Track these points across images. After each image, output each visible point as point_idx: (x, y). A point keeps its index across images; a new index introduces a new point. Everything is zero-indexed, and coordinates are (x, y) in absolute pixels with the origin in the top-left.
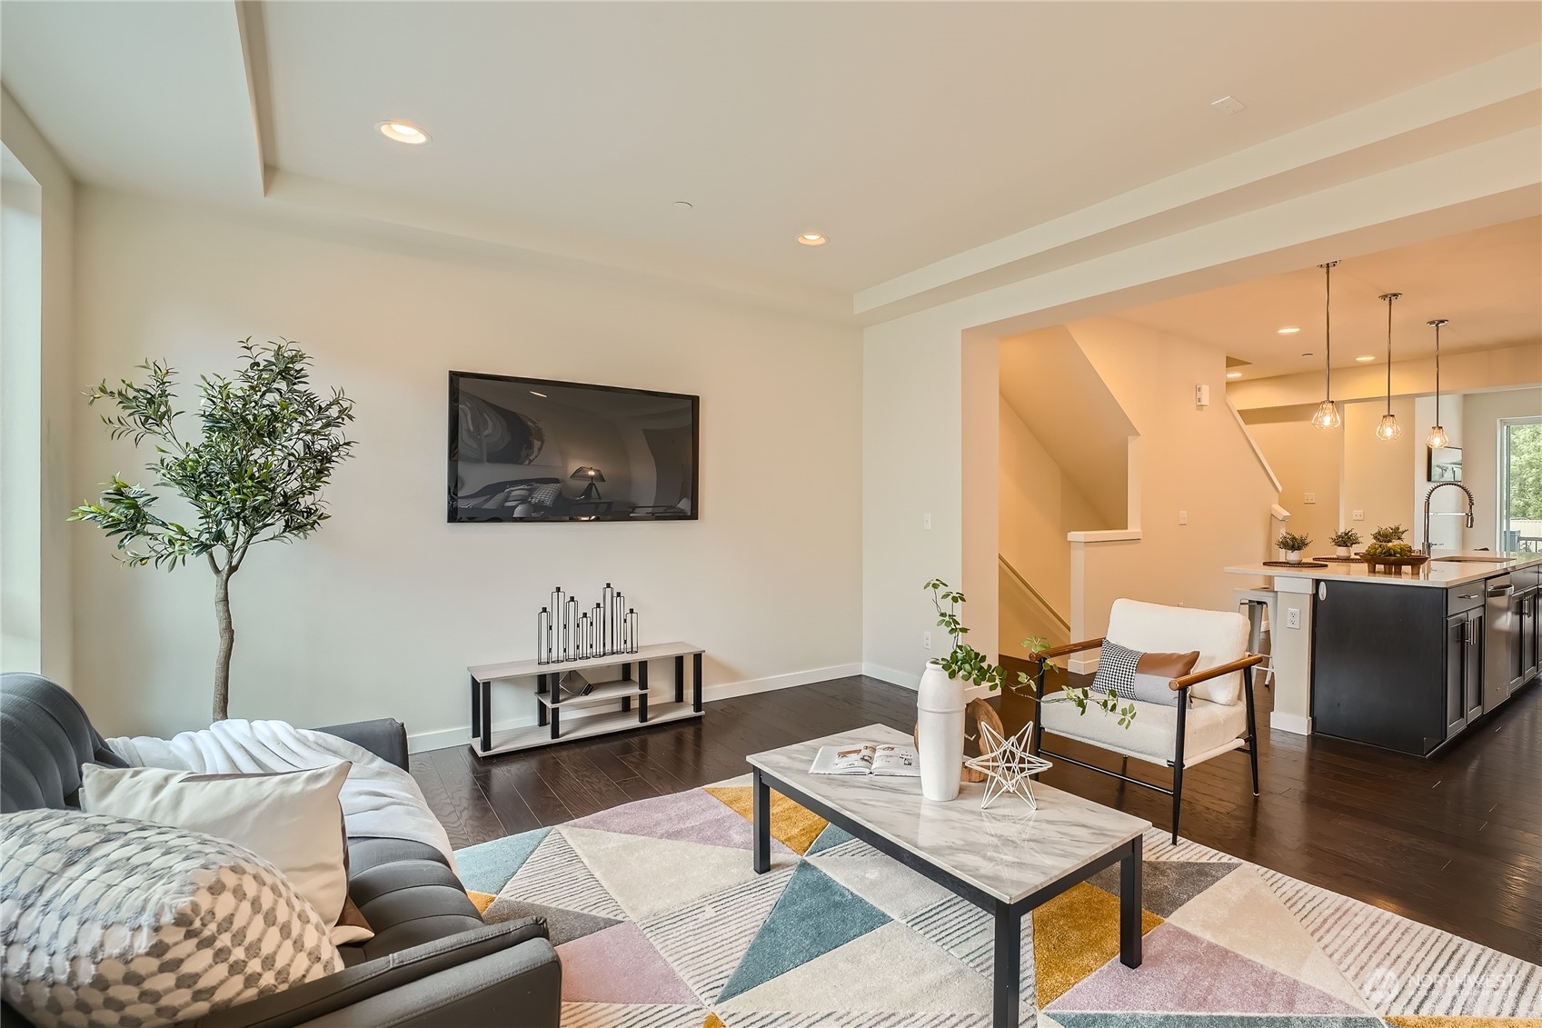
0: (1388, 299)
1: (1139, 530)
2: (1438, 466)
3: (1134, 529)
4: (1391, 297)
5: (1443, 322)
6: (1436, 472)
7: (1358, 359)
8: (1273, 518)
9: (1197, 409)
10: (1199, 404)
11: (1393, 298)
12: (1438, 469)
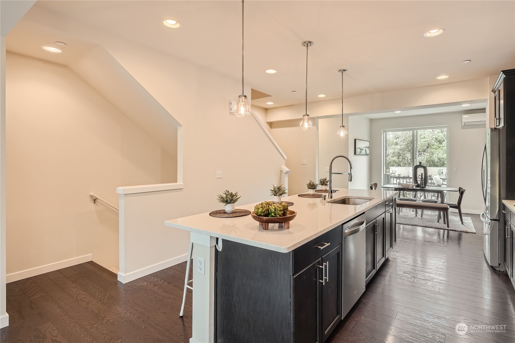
0: (306, 45)
1: (182, 183)
2: (359, 148)
3: (180, 183)
4: (308, 44)
5: (345, 70)
6: (358, 151)
7: (319, 96)
8: (282, 172)
9: (230, 114)
10: (231, 111)
11: (309, 44)
12: (359, 149)
